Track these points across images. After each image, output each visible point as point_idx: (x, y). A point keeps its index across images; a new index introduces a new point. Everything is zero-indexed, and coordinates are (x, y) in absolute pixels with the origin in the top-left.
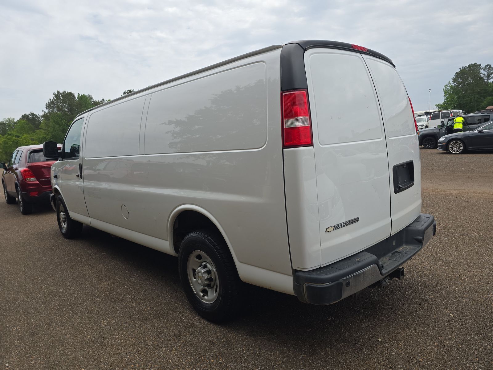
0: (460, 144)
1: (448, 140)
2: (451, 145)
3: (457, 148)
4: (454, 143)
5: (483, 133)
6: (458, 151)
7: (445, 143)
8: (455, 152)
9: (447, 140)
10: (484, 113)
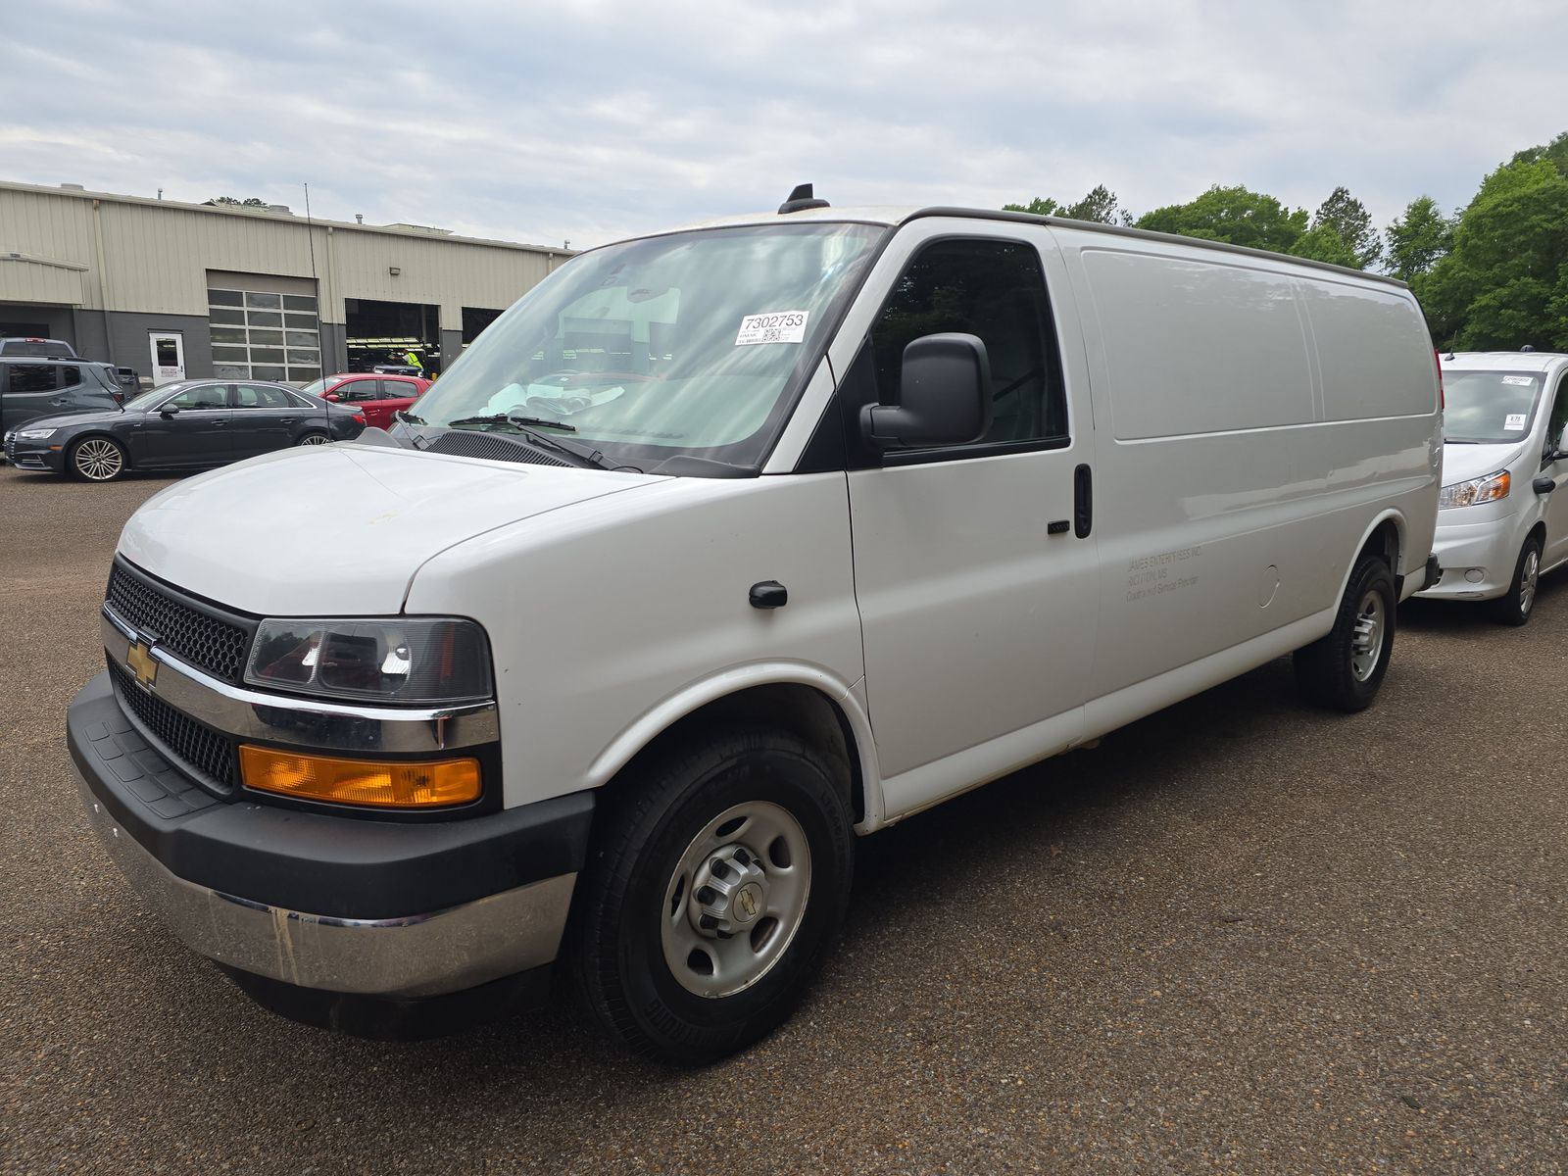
0: (111, 450)
1: (69, 438)
2: (82, 452)
3: (101, 461)
4: (90, 446)
5: (171, 418)
6: (108, 474)
7: (60, 448)
8: (98, 476)
9: (66, 438)
10: (57, 359)
